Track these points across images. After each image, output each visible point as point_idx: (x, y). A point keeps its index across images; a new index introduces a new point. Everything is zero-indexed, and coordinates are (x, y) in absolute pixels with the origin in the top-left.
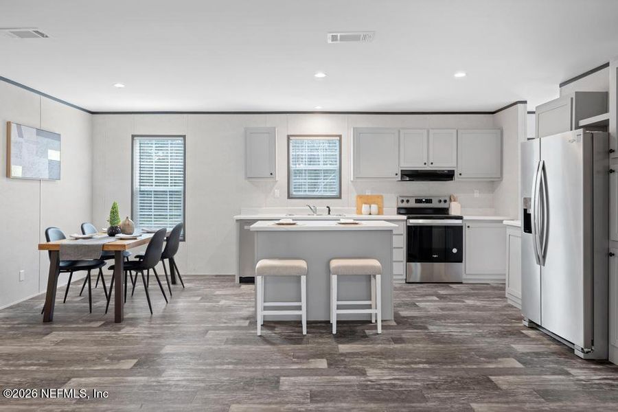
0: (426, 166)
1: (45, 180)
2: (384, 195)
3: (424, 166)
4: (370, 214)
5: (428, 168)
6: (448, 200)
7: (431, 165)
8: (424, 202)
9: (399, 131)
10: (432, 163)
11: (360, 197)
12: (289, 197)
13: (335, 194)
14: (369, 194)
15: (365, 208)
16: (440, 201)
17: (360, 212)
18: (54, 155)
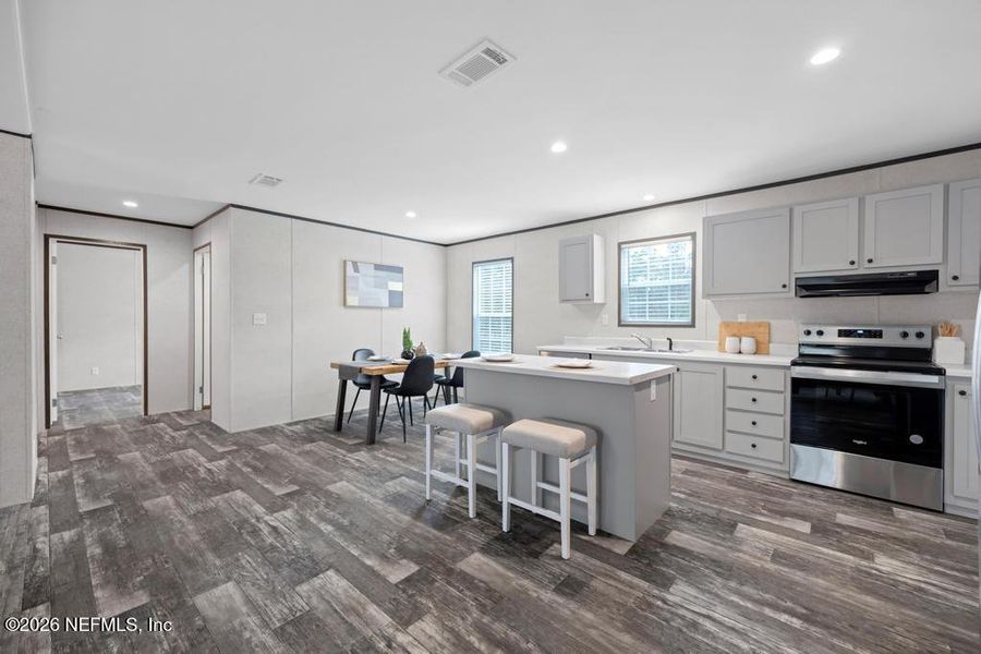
0: (855, 266)
1: (385, 308)
2: (773, 322)
3: (851, 267)
4: (740, 352)
5: (863, 269)
6: (927, 332)
7: (868, 265)
8: (860, 336)
9: (791, 210)
10: (870, 261)
11: (726, 325)
12: (620, 325)
13: (687, 320)
14: (744, 320)
15: (730, 342)
16: (905, 335)
17: (722, 349)
18: (396, 286)
